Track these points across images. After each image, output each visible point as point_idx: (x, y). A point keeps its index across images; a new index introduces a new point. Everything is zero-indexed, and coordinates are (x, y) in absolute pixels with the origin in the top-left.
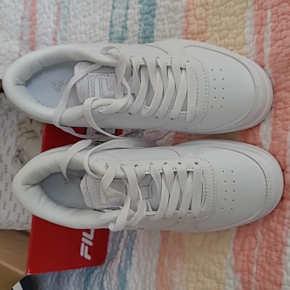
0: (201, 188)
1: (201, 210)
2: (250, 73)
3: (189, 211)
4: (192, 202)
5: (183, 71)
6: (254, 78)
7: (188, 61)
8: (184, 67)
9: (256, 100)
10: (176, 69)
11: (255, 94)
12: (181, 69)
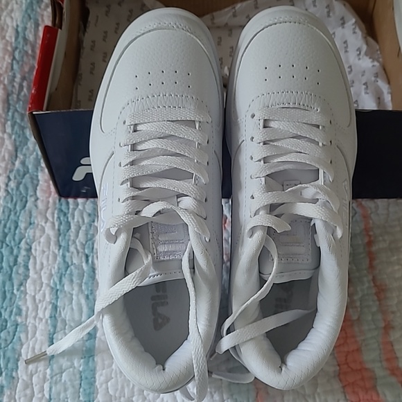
0: (288, 109)
1: (320, 112)
2: (139, 36)
3: (321, 127)
4: (309, 122)
5: (138, 128)
6: (146, 30)
7: (124, 123)
8: (132, 127)
9: (178, 27)
10: (136, 138)
11: (169, 29)
12: (135, 131)
